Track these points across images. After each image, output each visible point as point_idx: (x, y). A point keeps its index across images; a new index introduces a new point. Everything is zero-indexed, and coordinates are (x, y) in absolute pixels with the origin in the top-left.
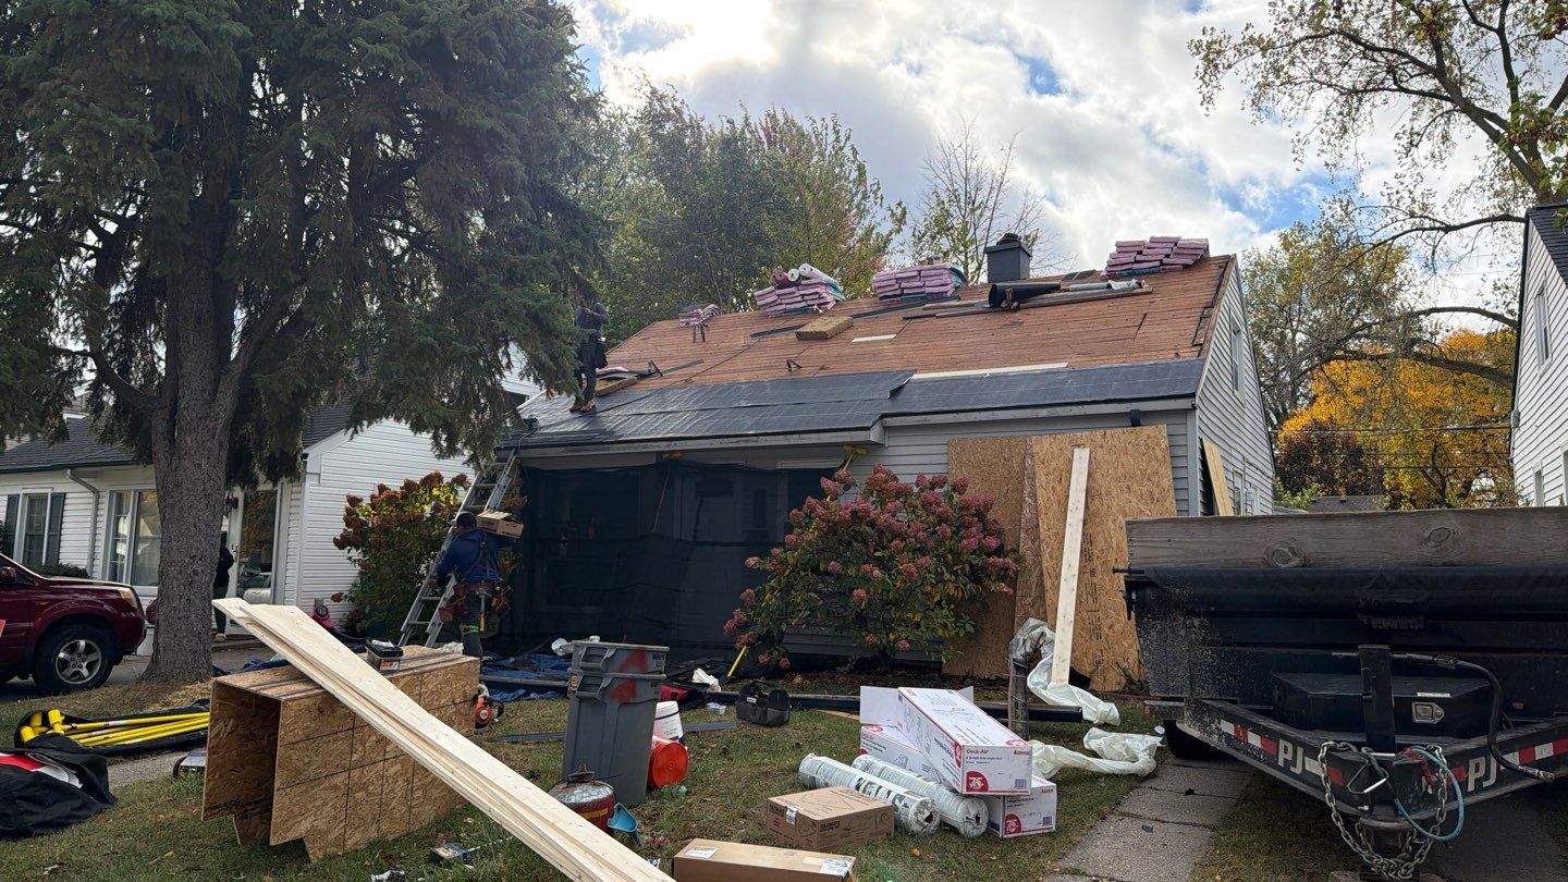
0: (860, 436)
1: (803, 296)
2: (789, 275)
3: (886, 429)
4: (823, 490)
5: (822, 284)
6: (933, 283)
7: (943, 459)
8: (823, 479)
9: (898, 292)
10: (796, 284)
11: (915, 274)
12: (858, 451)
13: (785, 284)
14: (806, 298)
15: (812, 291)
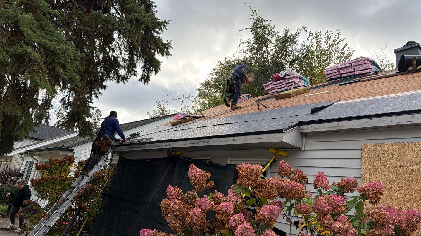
0: (275, 138)
1: (286, 84)
2: (280, 75)
3: (304, 135)
4: (188, 178)
5: (297, 78)
6: (359, 69)
7: (356, 164)
8: (192, 166)
9: (339, 76)
10: (283, 78)
11: (348, 65)
12: (281, 153)
13: (278, 79)
14: (288, 85)
15: (291, 81)
